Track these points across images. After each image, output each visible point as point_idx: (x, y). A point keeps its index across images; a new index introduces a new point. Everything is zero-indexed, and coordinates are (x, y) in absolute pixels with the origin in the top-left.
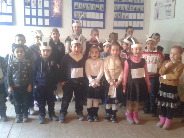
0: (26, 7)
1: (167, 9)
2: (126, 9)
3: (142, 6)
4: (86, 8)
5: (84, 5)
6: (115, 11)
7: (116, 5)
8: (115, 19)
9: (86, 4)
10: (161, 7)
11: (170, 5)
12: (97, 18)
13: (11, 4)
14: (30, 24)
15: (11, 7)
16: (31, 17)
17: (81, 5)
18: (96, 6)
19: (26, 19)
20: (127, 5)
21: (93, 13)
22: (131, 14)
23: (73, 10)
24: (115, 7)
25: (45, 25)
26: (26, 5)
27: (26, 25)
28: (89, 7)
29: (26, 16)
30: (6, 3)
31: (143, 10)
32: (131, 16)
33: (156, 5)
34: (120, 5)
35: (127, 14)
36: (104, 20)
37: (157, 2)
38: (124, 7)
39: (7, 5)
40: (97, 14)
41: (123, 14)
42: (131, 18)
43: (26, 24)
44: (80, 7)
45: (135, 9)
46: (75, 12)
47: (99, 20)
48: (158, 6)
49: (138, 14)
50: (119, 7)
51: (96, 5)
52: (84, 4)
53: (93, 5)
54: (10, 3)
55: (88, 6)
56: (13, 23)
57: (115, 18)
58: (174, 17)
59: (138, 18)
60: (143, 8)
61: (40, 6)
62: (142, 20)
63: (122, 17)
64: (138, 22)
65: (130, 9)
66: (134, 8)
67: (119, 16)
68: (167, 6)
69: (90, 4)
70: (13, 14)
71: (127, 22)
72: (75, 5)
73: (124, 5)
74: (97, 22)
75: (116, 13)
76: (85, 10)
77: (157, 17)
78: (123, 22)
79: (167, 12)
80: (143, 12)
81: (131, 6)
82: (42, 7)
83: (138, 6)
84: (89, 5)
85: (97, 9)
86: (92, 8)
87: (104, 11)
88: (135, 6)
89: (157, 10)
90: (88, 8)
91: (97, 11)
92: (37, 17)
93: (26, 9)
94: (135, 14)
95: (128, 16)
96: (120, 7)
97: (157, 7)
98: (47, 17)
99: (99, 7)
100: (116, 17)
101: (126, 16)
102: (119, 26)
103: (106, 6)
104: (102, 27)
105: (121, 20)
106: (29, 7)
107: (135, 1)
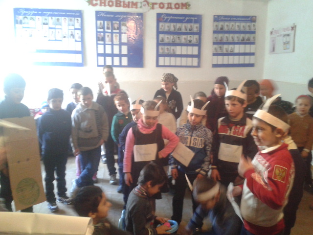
1: (285, 39)
2: (230, 40)
4: (174, 42)
10: (278, 36)
11: (289, 35)
12: (190, 53)
14: (103, 64)
15: (80, 43)
16: (105, 55)
17: (168, 38)
18: (189, 38)
19: (99, 58)
21: (184, 48)
22: (237, 47)
23: (158, 44)
24: (214, 38)
25: (123, 65)
27: (99, 66)
28: (179, 40)
29: (99, 55)
31: (254, 40)
32: (237, 49)
33: (271, 33)
35: (231, 46)
36: (198, 56)
37: (273, 29)
38: (227, 37)
40: (190, 48)
41: (225, 46)
42: (236, 51)
43: (99, 64)
45: (243, 39)
46: (160, 47)
47: (192, 56)
48: (274, 35)
49: (248, 46)
51: (189, 36)
54: (79, 38)
56: (83, 64)
58: (294, 50)
59: (248, 51)
61: (116, 41)
62: (253, 54)
63: (225, 51)
64: (247, 57)
65: (236, 40)
66: (241, 38)
68: (284, 36)
70: (82, 52)
71: (231, 57)
74: (189, 59)
77: (274, 50)
78: (225, 57)
79: (285, 43)
82: (118, 43)
83: (247, 36)
84: (179, 37)
85: (190, 41)
86: (183, 41)
89: (273, 41)
90: (177, 41)
92: (112, 55)
93: (99, 46)
94: (242, 46)
95: (233, 49)
96: (221, 37)
97: (272, 36)
98: (124, 55)
99: (192, 39)
100: (216, 51)
101: (230, 49)
102: (220, 62)
103: (202, 36)
104: (197, 65)
105: (223, 54)
107: (242, 29)
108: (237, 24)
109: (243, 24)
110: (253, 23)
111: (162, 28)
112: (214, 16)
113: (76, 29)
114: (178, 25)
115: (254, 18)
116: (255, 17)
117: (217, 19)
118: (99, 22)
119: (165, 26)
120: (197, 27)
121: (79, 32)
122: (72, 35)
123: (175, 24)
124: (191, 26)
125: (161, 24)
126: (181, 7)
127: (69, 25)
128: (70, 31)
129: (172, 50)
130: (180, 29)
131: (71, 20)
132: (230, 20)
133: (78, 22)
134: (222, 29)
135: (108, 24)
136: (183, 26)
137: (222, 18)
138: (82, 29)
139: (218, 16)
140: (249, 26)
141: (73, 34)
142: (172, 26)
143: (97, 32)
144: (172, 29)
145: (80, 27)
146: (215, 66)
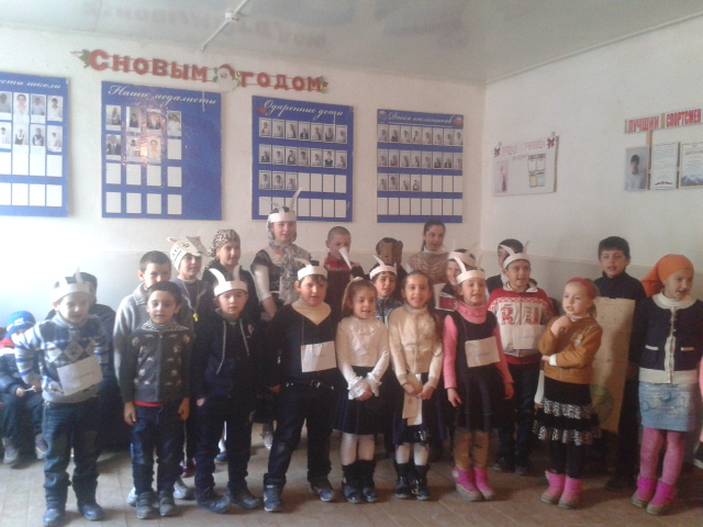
0: (109, 157)
1: (533, 165)
2: (413, 164)
3: (457, 156)
4: (293, 162)
5: (288, 153)
6: (380, 170)
7: (383, 152)
8: (381, 194)
9: (294, 149)
10: (514, 158)
11: (542, 156)
12: (329, 189)
13: (60, 150)
14: (118, 210)
15: (60, 158)
16: (124, 188)
17: (279, 153)
18: (326, 156)
19: (110, 195)
20: (415, 153)
21: (316, 177)
22: (426, 179)
23: (257, 167)
24: (380, 159)
25: (170, 213)
26: (110, 153)
27: (105, 215)
28: (304, 158)
29: (107, 188)
30: (44, 148)
31: (461, 166)
32: (427, 183)
33: (497, 152)
34: (393, 153)
35: (415, 177)
36: (348, 196)
37: (500, 144)
38: (406, 158)
39: (49, 152)
40: (329, 178)
41: (404, 178)
42: (426, 188)
43: (108, 211)
44: (276, 159)
45: (438, 164)
46: (262, 174)
47: (334, 196)
48: (503, 156)
49: (448, 178)
50: (391, 158)
51: (325, 152)
52: (288, 149)
53: (315, 152)
54: (55, 145)
55: (300, 157)
56: (66, 210)
57: (382, 189)
58: (555, 189)
59: (448, 189)
60: (460, 161)
61: (154, 155)
62: (458, 196)
63: (402, 188)
64: (448, 202)
65: (424, 165)
66: (435, 161)
67: (394, 183)
68: (532, 158)
69: (307, 150)
70: (66, 181)
71: (415, 201)
72: (262, 154)
73: (404, 153)
74: (328, 203)
75: (384, 176)
76: (293, 168)
77: (504, 188)
78: (405, 201)
79: (532, 174)
80: (459, 173)
81: (426, 154)
82: (159, 160)
83: (447, 156)
84: (303, 153)
85: (329, 163)
86: (314, 162)
87: (348, 170)
88: (436, 155)
89: (502, 169)
90: (300, 162)
91: (327, 169)
92: (144, 189)
93: (108, 165)
94: (437, 178)
95: (418, 185)
96: (394, 157)
97: (500, 158)
98: (175, 191)
99: (332, 158)
100: (385, 187)
101: (413, 183)
102: (394, 212)
103: (354, 153)
104: (344, 216)
105: (399, 195)
106: (118, 158)
107: (436, 142)
108: (427, 130)
109: (437, 131)
110: (457, 131)
111: (266, 130)
112: (379, 110)
113: (49, 123)
114: (302, 126)
115: (459, 119)
116: (462, 117)
117: (385, 117)
118: (110, 109)
119: (272, 126)
120: (342, 133)
121: (59, 130)
122: (39, 137)
123: (294, 123)
124: (330, 130)
125: (262, 121)
126: (306, 87)
127: (31, 113)
128: (34, 128)
129: (288, 182)
130: (307, 136)
131: (38, 101)
132: (412, 122)
133: (55, 106)
134: (395, 139)
135: (133, 115)
136: (314, 129)
137: (395, 116)
138: (66, 123)
139: (388, 112)
140: (449, 136)
141: (43, 135)
142: (288, 128)
143: (104, 132)
144: (289, 134)
145: (60, 119)
146: (382, 219)
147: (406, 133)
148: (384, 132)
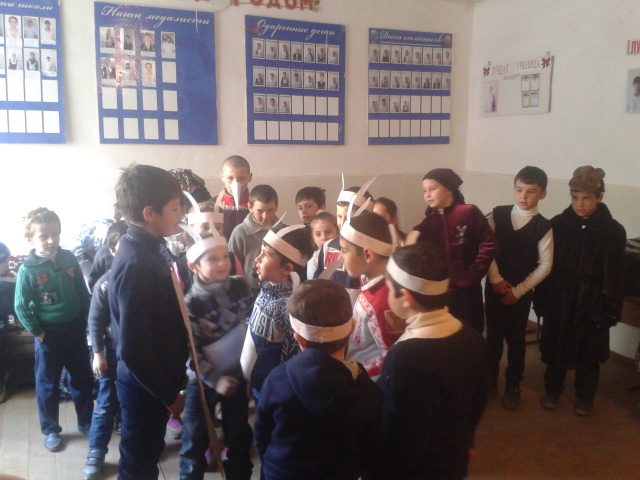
1: (526, 85)
2: (403, 85)
4: (287, 85)
5: (281, 75)
6: (372, 91)
8: (372, 116)
10: (505, 78)
11: (536, 76)
12: (321, 112)
13: (55, 75)
14: (116, 136)
15: (55, 82)
16: (120, 113)
17: (272, 75)
18: (318, 79)
19: (106, 120)
21: (309, 100)
22: (416, 99)
23: (251, 90)
24: (371, 81)
25: (167, 138)
26: (105, 77)
27: (104, 141)
28: (297, 80)
29: (104, 113)
31: (449, 86)
32: (417, 104)
33: (486, 71)
35: (405, 98)
36: (340, 119)
37: (489, 63)
38: (396, 78)
40: (321, 100)
42: (415, 110)
43: (106, 136)
44: (269, 82)
45: (428, 85)
46: (256, 97)
47: (327, 119)
48: (493, 76)
49: (436, 99)
50: (382, 79)
51: (318, 73)
54: (51, 69)
55: (294, 79)
57: (373, 112)
58: (549, 110)
59: (436, 110)
60: (448, 81)
61: (149, 78)
62: (446, 116)
64: (436, 123)
66: (424, 81)
67: (384, 105)
68: (526, 77)
70: (62, 106)
71: (405, 123)
72: (256, 76)
74: (321, 126)
76: (287, 90)
78: (395, 123)
79: (525, 95)
80: (447, 93)
83: (436, 76)
84: (296, 75)
87: (340, 93)
89: (491, 89)
90: (294, 84)
92: (140, 114)
93: (104, 89)
94: (426, 99)
95: (408, 106)
96: (385, 78)
97: (489, 78)
98: (171, 115)
99: (325, 80)
101: (403, 104)
102: (384, 134)
103: (346, 74)
104: (337, 139)
105: (389, 116)
107: (426, 62)
109: (427, 51)
110: (446, 50)
112: (370, 29)
117: (377, 36)
118: (103, 31)
120: (334, 54)
121: (53, 54)
122: (33, 61)
124: (322, 50)
125: (256, 42)
126: (299, 5)
127: (24, 36)
129: (282, 105)
131: (30, 23)
132: (402, 41)
133: (48, 29)
134: (386, 59)
135: (127, 36)
137: (386, 36)
138: (60, 46)
139: (379, 30)
140: (438, 56)
141: (37, 59)
142: (281, 49)
143: (99, 55)
144: (282, 55)
145: (54, 43)
146: (373, 141)
147: (396, 52)
148: (375, 52)
